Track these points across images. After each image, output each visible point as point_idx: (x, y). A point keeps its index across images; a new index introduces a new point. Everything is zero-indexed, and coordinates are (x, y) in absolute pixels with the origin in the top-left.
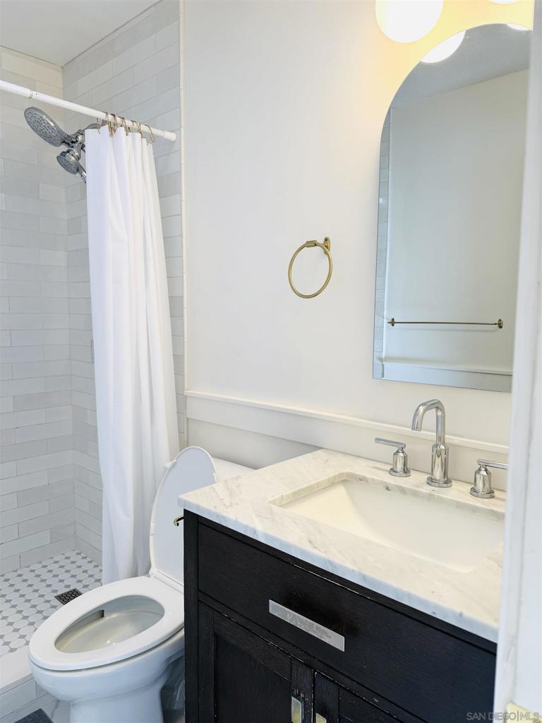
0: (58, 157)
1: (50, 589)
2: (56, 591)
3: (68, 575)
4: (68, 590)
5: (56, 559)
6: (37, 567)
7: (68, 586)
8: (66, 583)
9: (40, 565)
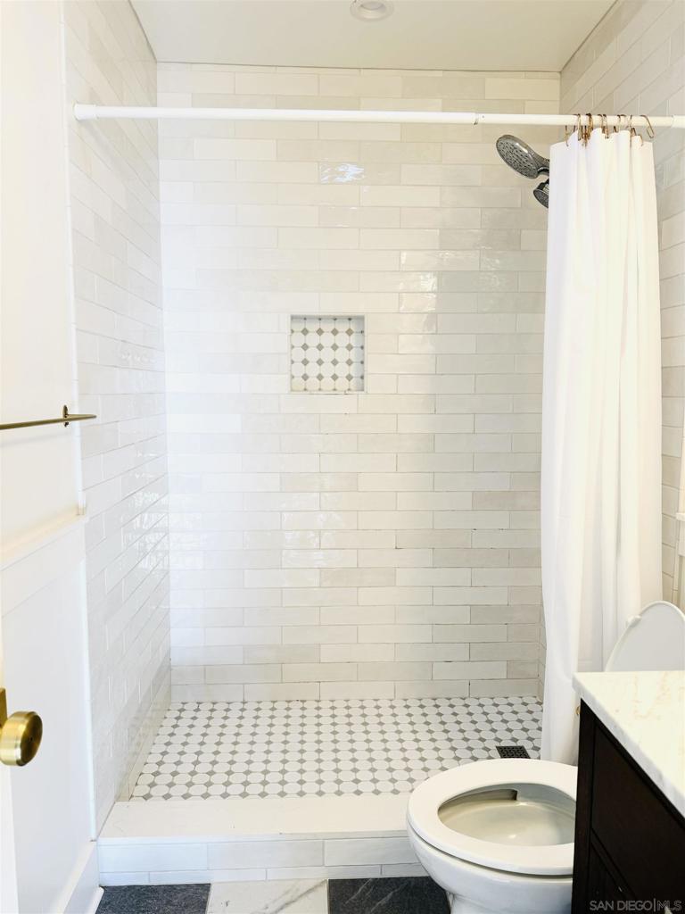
0: (534, 192)
1: (493, 735)
2: (499, 740)
3: (520, 726)
4: (513, 744)
5: (511, 700)
6: (487, 702)
7: (515, 740)
8: (514, 735)
9: (491, 702)
